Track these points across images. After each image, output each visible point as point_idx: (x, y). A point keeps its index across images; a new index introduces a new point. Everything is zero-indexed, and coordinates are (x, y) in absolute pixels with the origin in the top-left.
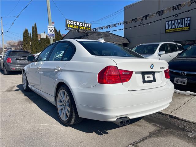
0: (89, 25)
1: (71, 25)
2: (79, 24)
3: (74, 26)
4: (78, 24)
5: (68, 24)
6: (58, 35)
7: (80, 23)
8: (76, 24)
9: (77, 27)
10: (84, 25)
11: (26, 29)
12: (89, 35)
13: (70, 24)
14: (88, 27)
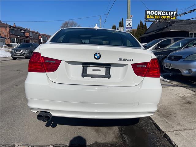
0: (174, 13)
1: (151, 16)
2: (161, 13)
3: (154, 17)
4: (159, 13)
5: (148, 15)
6: (144, 28)
7: (162, 11)
8: (157, 14)
9: (159, 17)
10: (168, 13)
11: (114, 25)
12: (172, 24)
13: (149, 14)
14: (173, 15)
